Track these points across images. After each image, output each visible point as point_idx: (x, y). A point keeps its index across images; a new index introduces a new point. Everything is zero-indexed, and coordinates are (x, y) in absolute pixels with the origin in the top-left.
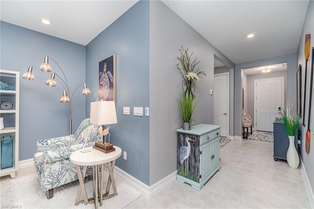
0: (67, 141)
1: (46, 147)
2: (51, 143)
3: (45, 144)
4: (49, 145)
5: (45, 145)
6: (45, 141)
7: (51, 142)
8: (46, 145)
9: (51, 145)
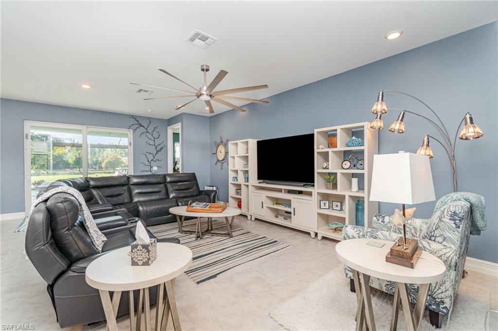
0: (414, 228)
1: (382, 225)
2: (389, 222)
3: (381, 220)
4: (386, 223)
5: (380, 222)
6: (382, 217)
7: (388, 220)
8: (382, 222)
9: (389, 225)
